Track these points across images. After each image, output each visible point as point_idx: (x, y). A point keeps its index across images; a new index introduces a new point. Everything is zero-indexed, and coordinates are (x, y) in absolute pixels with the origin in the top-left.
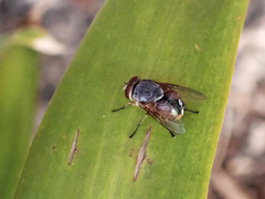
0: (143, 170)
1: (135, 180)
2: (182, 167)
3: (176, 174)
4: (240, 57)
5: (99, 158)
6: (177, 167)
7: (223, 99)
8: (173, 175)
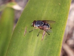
0: (44, 37)
1: (42, 40)
2: (55, 37)
3: (53, 38)
4: (70, 11)
5: (32, 34)
6: (54, 36)
7: (66, 18)
8: (53, 39)
